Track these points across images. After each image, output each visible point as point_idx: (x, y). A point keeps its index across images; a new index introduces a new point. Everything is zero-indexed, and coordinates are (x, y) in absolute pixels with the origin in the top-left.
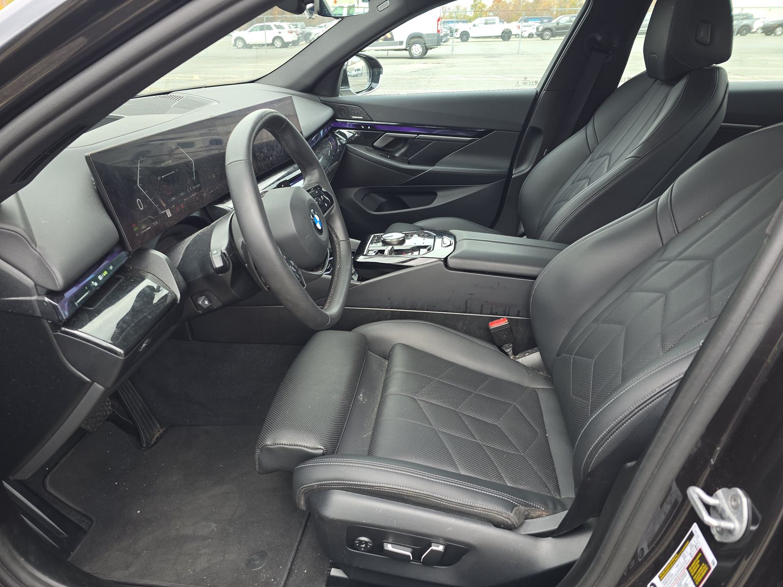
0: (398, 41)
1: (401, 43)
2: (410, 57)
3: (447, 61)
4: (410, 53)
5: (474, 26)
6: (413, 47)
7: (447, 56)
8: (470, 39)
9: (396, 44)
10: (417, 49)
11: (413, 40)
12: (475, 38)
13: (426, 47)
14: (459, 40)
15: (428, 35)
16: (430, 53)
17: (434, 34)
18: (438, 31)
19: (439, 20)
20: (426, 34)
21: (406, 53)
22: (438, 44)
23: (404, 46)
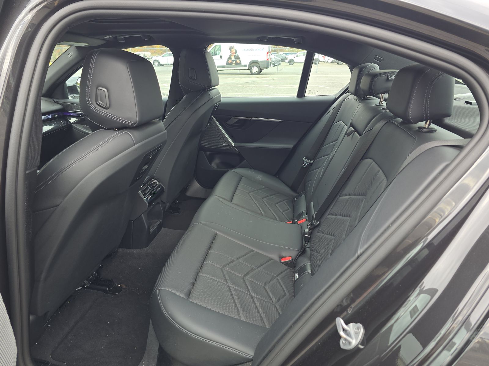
0: (244, 64)
1: (246, 66)
2: (251, 73)
3: (272, 76)
4: (251, 71)
5: (297, 56)
6: (253, 68)
7: (273, 74)
8: (295, 64)
9: (243, 66)
10: (255, 69)
11: (253, 64)
12: (297, 63)
13: (260, 69)
14: (288, 64)
15: (261, 61)
16: (263, 71)
17: (265, 61)
18: (268, 59)
19: (268, 53)
20: (260, 61)
21: (249, 72)
22: (268, 67)
23: (247, 68)
